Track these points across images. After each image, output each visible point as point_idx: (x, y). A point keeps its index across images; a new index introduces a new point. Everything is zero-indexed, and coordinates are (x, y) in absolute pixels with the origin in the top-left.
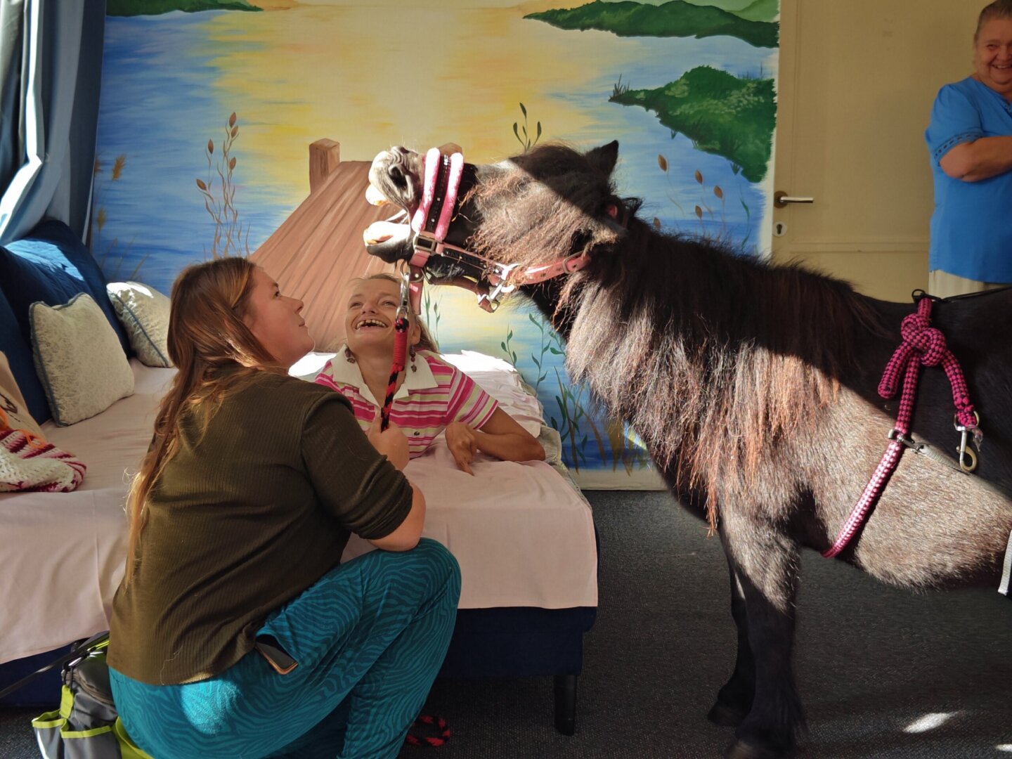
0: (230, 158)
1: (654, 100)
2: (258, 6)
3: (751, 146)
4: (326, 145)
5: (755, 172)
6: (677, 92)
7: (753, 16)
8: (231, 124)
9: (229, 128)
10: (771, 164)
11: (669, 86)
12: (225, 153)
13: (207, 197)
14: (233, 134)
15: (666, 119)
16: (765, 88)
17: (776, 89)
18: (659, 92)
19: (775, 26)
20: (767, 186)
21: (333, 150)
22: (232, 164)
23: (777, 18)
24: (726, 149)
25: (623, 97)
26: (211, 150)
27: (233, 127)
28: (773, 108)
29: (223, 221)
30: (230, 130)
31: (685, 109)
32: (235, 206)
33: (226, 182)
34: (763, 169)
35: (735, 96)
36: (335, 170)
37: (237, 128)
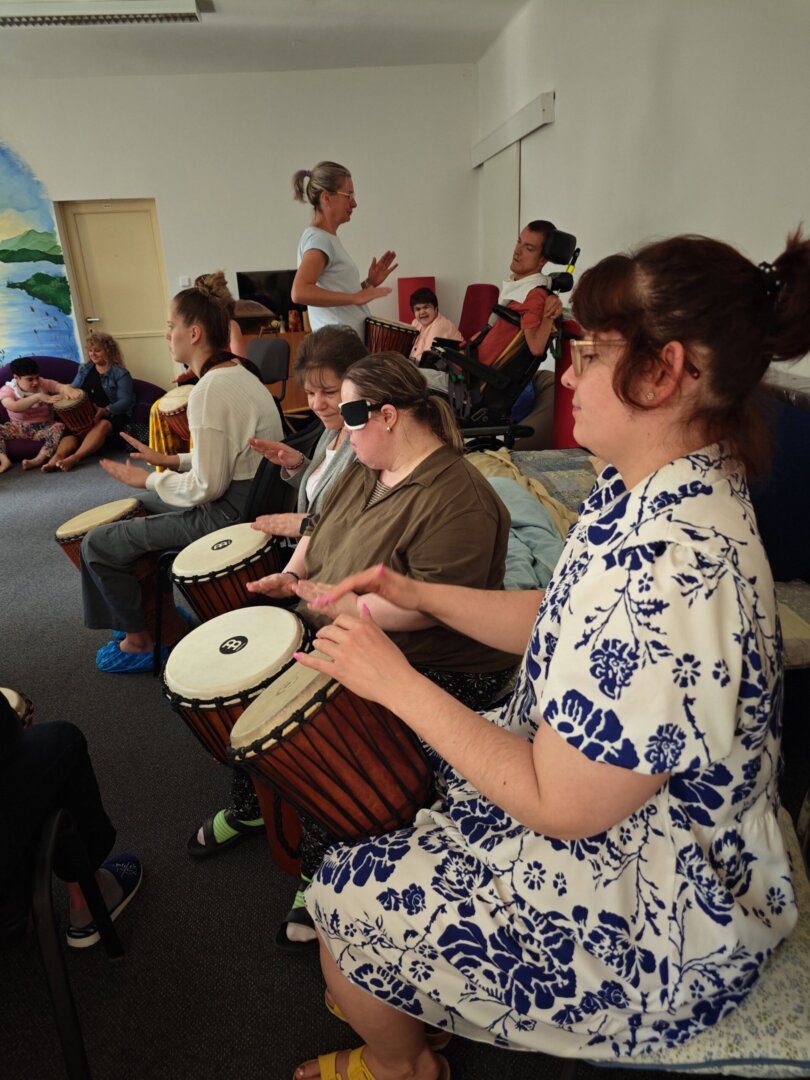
1: (23, 286)
3: (63, 302)
5: (67, 311)
6: (31, 283)
7: (52, 253)
10: (72, 308)
11: (28, 281)
15: (29, 293)
16: (63, 280)
17: (67, 279)
18: (24, 283)
19: (62, 256)
20: (73, 316)
23: (62, 253)
24: (55, 303)
25: (11, 286)
28: (68, 287)
31: (37, 289)
34: (70, 310)
35: (53, 283)
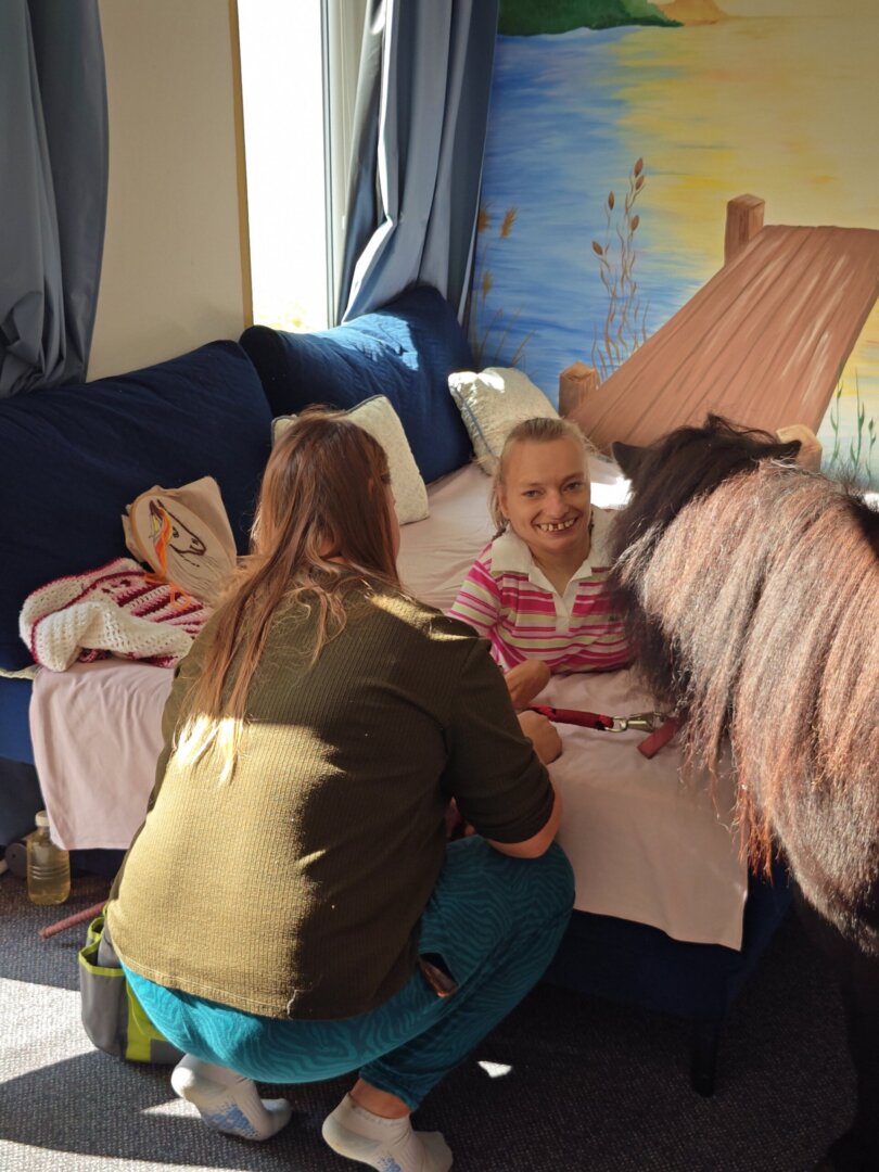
0: (633, 215)
2: (679, 20)
4: (749, 202)
8: (637, 173)
9: (633, 177)
12: (627, 209)
13: (604, 264)
14: (638, 185)
21: (756, 210)
22: (634, 224)
26: (611, 204)
27: (639, 176)
29: (619, 294)
30: (635, 180)
32: (634, 277)
33: (625, 247)
36: (756, 236)
37: (643, 177)
